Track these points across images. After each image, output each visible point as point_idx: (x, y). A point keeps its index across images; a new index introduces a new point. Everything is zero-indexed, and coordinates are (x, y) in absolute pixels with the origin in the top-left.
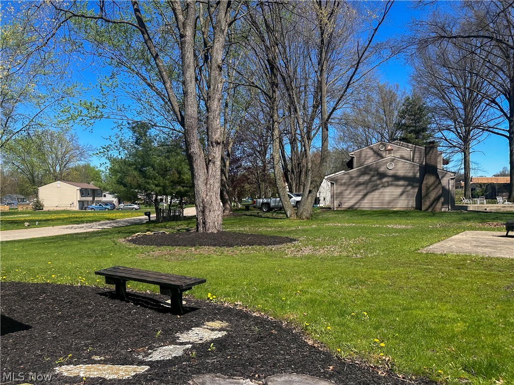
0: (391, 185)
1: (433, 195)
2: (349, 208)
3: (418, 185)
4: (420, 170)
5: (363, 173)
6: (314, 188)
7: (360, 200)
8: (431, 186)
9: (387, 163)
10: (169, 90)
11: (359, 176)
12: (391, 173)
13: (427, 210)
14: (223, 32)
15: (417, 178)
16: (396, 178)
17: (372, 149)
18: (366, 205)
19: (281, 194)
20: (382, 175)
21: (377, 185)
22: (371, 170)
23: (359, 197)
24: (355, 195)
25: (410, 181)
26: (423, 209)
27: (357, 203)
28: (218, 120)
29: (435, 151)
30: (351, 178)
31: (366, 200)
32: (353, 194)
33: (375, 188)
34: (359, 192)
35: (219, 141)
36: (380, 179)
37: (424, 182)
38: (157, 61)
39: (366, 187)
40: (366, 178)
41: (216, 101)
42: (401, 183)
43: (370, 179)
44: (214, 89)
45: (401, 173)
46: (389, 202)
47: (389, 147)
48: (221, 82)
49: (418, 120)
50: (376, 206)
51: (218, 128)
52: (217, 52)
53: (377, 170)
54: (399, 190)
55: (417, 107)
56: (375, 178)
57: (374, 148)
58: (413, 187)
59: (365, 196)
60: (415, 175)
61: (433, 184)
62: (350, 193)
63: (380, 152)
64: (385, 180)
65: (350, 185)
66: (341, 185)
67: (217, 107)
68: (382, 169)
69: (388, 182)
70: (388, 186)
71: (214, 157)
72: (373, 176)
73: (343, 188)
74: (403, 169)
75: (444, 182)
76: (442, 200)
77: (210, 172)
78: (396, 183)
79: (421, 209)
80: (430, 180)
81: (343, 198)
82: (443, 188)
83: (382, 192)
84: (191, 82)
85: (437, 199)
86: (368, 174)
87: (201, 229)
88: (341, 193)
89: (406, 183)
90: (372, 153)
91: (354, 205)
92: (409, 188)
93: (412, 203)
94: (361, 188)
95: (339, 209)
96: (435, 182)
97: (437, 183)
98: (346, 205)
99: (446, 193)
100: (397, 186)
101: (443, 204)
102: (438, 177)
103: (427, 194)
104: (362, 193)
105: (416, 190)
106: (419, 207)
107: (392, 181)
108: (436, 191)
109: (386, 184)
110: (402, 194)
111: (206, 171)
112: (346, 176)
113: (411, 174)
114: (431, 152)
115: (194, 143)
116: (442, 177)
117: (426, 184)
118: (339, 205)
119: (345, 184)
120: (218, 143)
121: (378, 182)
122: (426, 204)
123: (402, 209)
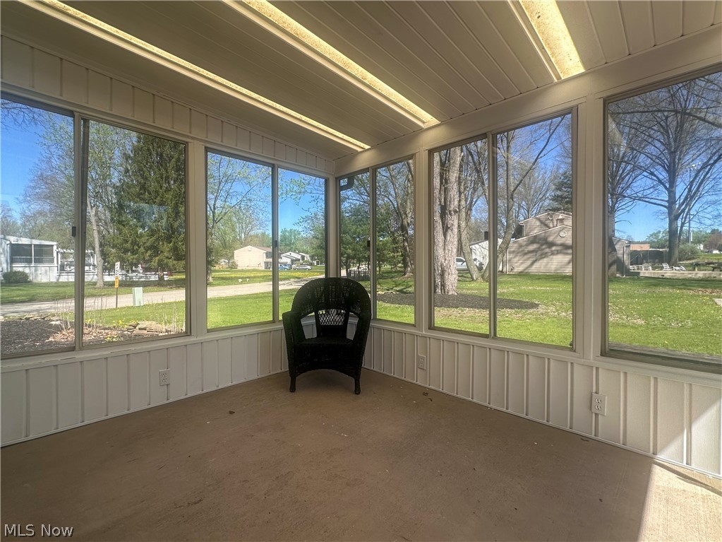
0: (561, 253)
2: (520, 273)
5: (532, 241)
7: (530, 266)
11: (527, 245)
12: (559, 242)
17: (539, 219)
18: (536, 270)
20: (551, 244)
21: (547, 253)
22: (539, 239)
23: (529, 262)
24: (524, 262)
27: (527, 268)
30: (521, 246)
31: (536, 266)
33: (544, 255)
34: (528, 259)
36: (549, 247)
39: (536, 255)
40: (534, 246)
42: (569, 251)
43: (539, 248)
46: (559, 268)
47: (560, 217)
53: (545, 239)
54: (568, 258)
56: (544, 247)
57: (541, 218)
64: (554, 248)
65: (518, 253)
68: (550, 239)
69: (557, 250)
70: (557, 253)
71: (452, 224)
72: (542, 245)
77: (448, 238)
78: (565, 251)
81: (514, 263)
86: (537, 243)
87: (439, 291)
90: (538, 223)
91: (524, 270)
94: (530, 256)
95: (512, 273)
97: (610, 250)
98: (517, 270)
100: (567, 254)
102: (612, 244)
104: (531, 260)
107: (561, 250)
108: (610, 258)
111: (443, 237)
112: (516, 244)
118: (512, 270)
119: (514, 252)
121: (547, 250)
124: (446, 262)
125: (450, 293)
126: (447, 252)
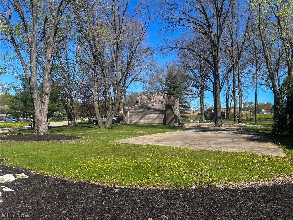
0: (153, 113)
1: (170, 118)
2: (135, 123)
3: (164, 113)
4: (165, 106)
5: (141, 107)
6: (112, 114)
7: (140, 120)
8: (169, 114)
9: (151, 103)
10: (25, 69)
11: (139, 108)
12: (153, 107)
13: (168, 125)
14: (52, 46)
15: (164, 110)
16: (155, 110)
17: (147, 96)
18: (142, 122)
19: (97, 116)
20: (149, 109)
21: (147, 113)
22: (144, 106)
23: (139, 118)
24: (137, 117)
25: (161, 111)
26: (166, 125)
27: (138, 121)
28: (48, 84)
29: (171, 98)
30: (136, 109)
31: (142, 120)
32: (136, 117)
33: (146, 114)
34: (139, 116)
35: (47, 93)
36: (148, 110)
37: (167, 112)
38: (20, 56)
39: (142, 114)
40: (142, 109)
41: (47, 75)
42: (157, 112)
43: (144, 110)
44: (46, 70)
45: (157, 108)
46: (152, 121)
47: (153, 96)
48: (50, 67)
49: (174, 83)
50: (146, 122)
51: (47, 87)
52: (48, 54)
53: (147, 106)
54: (156, 116)
55: (173, 76)
56: (146, 110)
57: (148, 95)
58: (162, 114)
59: (142, 118)
60: (163, 109)
61: (170, 113)
62: (135, 116)
63: (150, 97)
64: (150, 111)
65: (135, 112)
66: (131, 112)
67: (47, 78)
68: (149, 106)
69: (152, 112)
71: (45, 100)
72: (145, 109)
73: (132, 114)
74: (158, 106)
75: (175, 112)
76: (174, 120)
77: (43, 107)
78: (155, 112)
79: (165, 125)
80: (169, 111)
81: (132, 118)
82: (175, 115)
83: (149, 116)
84: (34, 67)
85: (172, 120)
86: (143, 108)
87: (37, 133)
88: (131, 116)
89: (159, 112)
90: (146, 98)
91: (137, 122)
92: (161, 115)
93: (162, 121)
94: (140, 114)
95: (130, 124)
96: (171, 112)
97: (172, 113)
98: (133, 122)
99: (176, 117)
100: (156, 114)
101: (174, 122)
102: (172, 110)
103: (168, 118)
104: (141, 116)
105: (164, 116)
106: (164, 124)
107: (153, 111)
108: (171, 116)
109: (151, 113)
110: (157, 118)
111: (41, 106)
112: (134, 108)
113: (161, 109)
114: (169, 99)
115: (34, 94)
116: (174, 110)
117: (167, 113)
118: (130, 122)
119: (133, 112)
120: (47, 94)
121: (147, 112)
122: (167, 122)
123: (158, 124)
124: (40, 119)
125: (40, 134)
126: (41, 113)
